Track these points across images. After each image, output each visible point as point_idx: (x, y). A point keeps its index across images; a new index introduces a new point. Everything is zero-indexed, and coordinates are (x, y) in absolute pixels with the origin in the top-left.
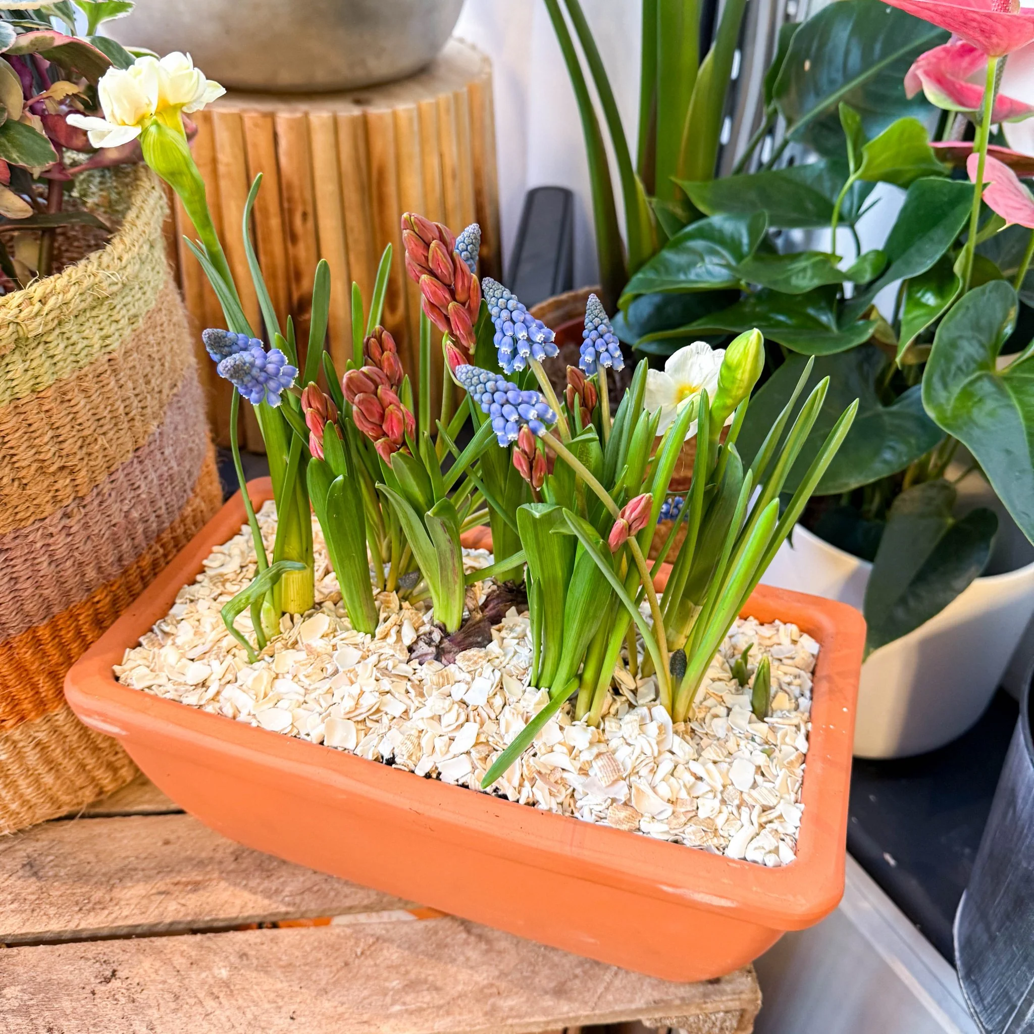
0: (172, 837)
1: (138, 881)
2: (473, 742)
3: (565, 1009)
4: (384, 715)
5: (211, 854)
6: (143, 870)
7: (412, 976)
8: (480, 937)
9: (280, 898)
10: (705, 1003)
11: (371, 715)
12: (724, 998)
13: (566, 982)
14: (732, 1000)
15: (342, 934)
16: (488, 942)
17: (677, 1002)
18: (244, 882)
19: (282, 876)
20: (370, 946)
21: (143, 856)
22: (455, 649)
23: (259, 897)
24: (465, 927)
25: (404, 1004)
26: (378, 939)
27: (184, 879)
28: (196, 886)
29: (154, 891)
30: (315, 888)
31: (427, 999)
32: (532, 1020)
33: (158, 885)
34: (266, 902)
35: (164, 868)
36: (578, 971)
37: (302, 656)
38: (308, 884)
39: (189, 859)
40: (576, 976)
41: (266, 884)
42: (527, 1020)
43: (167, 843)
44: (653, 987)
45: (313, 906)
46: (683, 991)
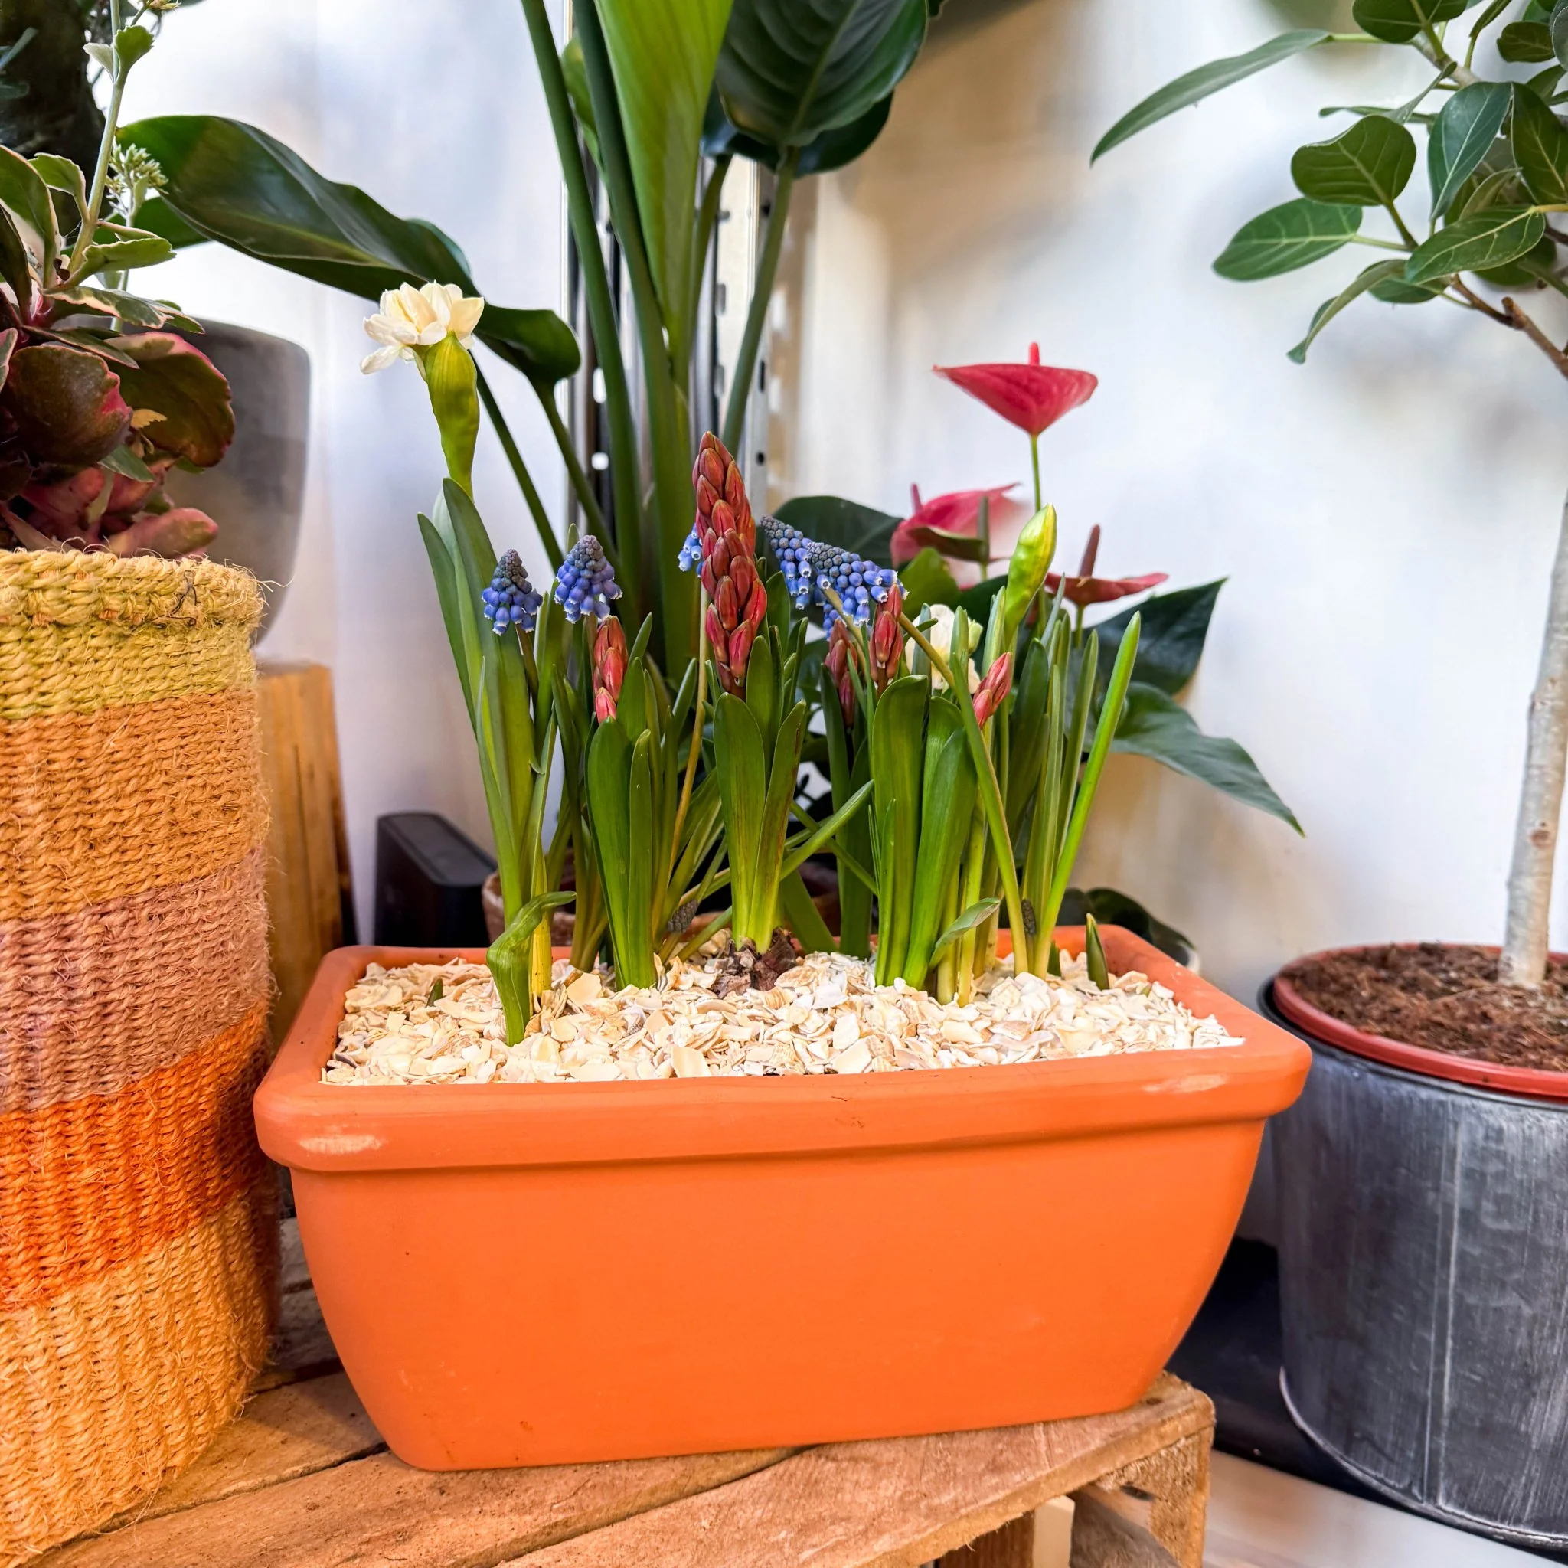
0: (318, 1500)
1: (301, 1558)
2: (857, 1033)
3: (1018, 1478)
4: (731, 1043)
5: (398, 1498)
6: (299, 1545)
7: (799, 1518)
8: (854, 1460)
9: (547, 1509)
10: (1163, 1422)
11: (716, 1044)
12: (1180, 1411)
13: (994, 1460)
14: (1187, 1412)
15: (666, 1516)
16: (866, 1460)
17: (1134, 1430)
18: (477, 1509)
19: (530, 1488)
20: (717, 1516)
21: (286, 1530)
22: (772, 974)
23: (515, 1518)
24: (827, 1458)
25: (815, 1546)
26: (719, 1506)
27: (377, 1534)
28: (403, 1537)
29: (338, 1560)
30: (589, 1485)
31: (840, 1530)
32: (989, 1500)
33: (338, 1552)
34: (528, 1518)
35: (330, 1534)
36: (1000, 1446)
37: (585, 1017)
38: (573, 1484)
39: (368, 1512)
40: (1002, 1452)
41: (510, 1502)
42: (982, 1503)
43: (315, 1507)
44: (1099, 1427)
45: (601, 1503)
46: (1132, 1418)
